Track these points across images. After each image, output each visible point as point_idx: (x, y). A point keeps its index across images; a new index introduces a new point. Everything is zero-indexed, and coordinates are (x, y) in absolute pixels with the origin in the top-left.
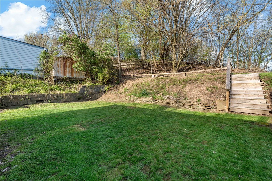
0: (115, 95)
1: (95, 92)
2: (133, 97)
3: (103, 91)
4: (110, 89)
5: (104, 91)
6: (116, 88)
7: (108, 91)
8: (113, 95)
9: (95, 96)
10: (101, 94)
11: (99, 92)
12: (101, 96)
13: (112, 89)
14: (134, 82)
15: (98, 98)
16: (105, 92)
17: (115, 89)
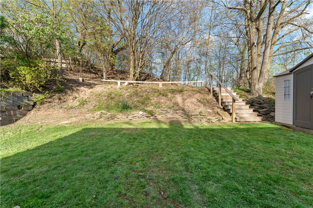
0: (61, 111)
1: (8, 106)
2: (107, 113)
3: (29, 105)
4: (46, 100)
5: (32, 103)
6: (60, 99)
7: (42, 103)
8: (56, 112)
9: (10, 115)
10: (24, 111)
11: (19, 107)
12: (25, 115)
13: (50, 100)
14: (91, 90)
15: (16, 120)
16: (34, 106)
17: (57, 101)
